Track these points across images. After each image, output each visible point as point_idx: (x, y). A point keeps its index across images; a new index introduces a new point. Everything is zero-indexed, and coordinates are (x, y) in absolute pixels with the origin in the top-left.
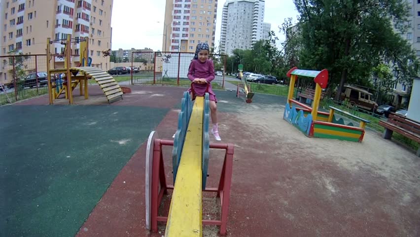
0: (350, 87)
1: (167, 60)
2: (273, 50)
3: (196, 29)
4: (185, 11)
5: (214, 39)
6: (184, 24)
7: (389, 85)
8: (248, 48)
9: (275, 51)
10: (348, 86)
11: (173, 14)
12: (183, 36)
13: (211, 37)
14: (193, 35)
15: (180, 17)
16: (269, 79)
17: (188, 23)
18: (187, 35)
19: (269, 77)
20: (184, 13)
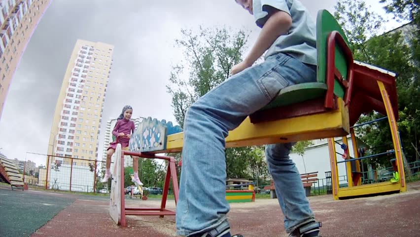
0: (232, 180)
1: (57, 168)
2: (154, 164)
3: (80, 145)
4: (71, 124)
5: (97, 156)
6: (69, 138)
7: (266, 171)
8: (129, 165)
9: (156, 165)
10: (229, 180)
11: (60, 126)
12: (67, 151)
13: (94, 153)
14: (77, 150)
15: (66, 130)
16: (155, 190)
17: (72, 138)
18: (71, 150)
19: (154, 188)
20: (70, 126)
